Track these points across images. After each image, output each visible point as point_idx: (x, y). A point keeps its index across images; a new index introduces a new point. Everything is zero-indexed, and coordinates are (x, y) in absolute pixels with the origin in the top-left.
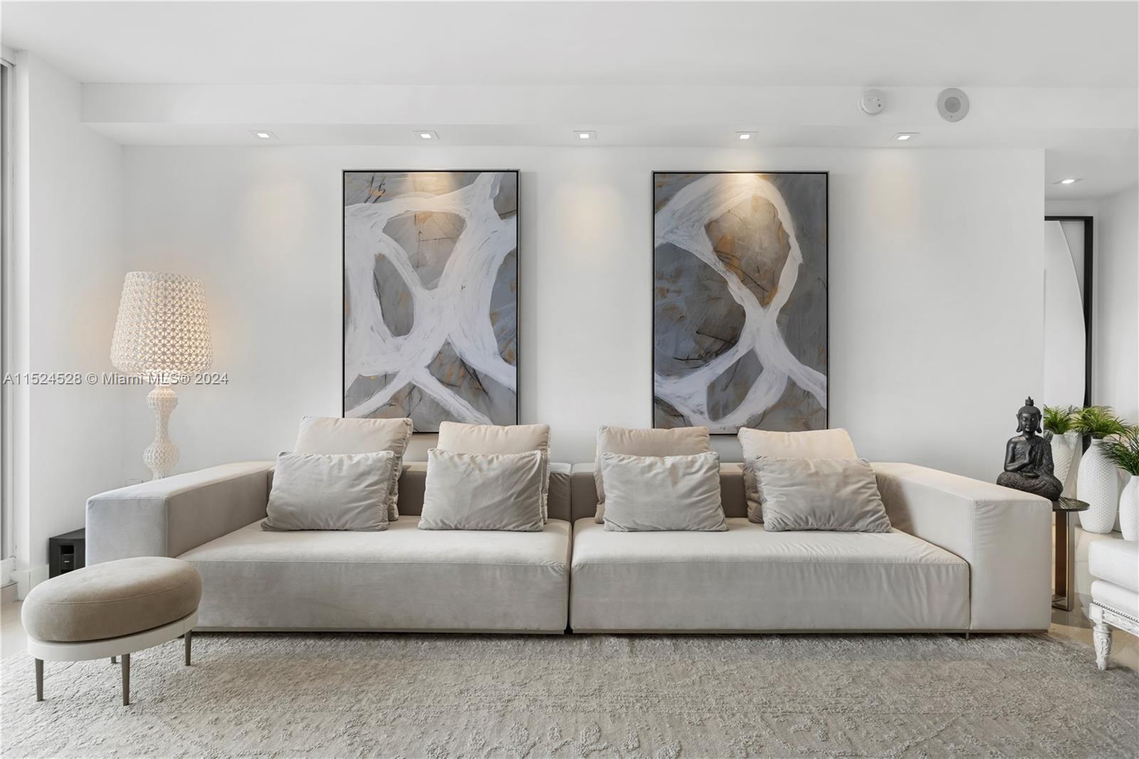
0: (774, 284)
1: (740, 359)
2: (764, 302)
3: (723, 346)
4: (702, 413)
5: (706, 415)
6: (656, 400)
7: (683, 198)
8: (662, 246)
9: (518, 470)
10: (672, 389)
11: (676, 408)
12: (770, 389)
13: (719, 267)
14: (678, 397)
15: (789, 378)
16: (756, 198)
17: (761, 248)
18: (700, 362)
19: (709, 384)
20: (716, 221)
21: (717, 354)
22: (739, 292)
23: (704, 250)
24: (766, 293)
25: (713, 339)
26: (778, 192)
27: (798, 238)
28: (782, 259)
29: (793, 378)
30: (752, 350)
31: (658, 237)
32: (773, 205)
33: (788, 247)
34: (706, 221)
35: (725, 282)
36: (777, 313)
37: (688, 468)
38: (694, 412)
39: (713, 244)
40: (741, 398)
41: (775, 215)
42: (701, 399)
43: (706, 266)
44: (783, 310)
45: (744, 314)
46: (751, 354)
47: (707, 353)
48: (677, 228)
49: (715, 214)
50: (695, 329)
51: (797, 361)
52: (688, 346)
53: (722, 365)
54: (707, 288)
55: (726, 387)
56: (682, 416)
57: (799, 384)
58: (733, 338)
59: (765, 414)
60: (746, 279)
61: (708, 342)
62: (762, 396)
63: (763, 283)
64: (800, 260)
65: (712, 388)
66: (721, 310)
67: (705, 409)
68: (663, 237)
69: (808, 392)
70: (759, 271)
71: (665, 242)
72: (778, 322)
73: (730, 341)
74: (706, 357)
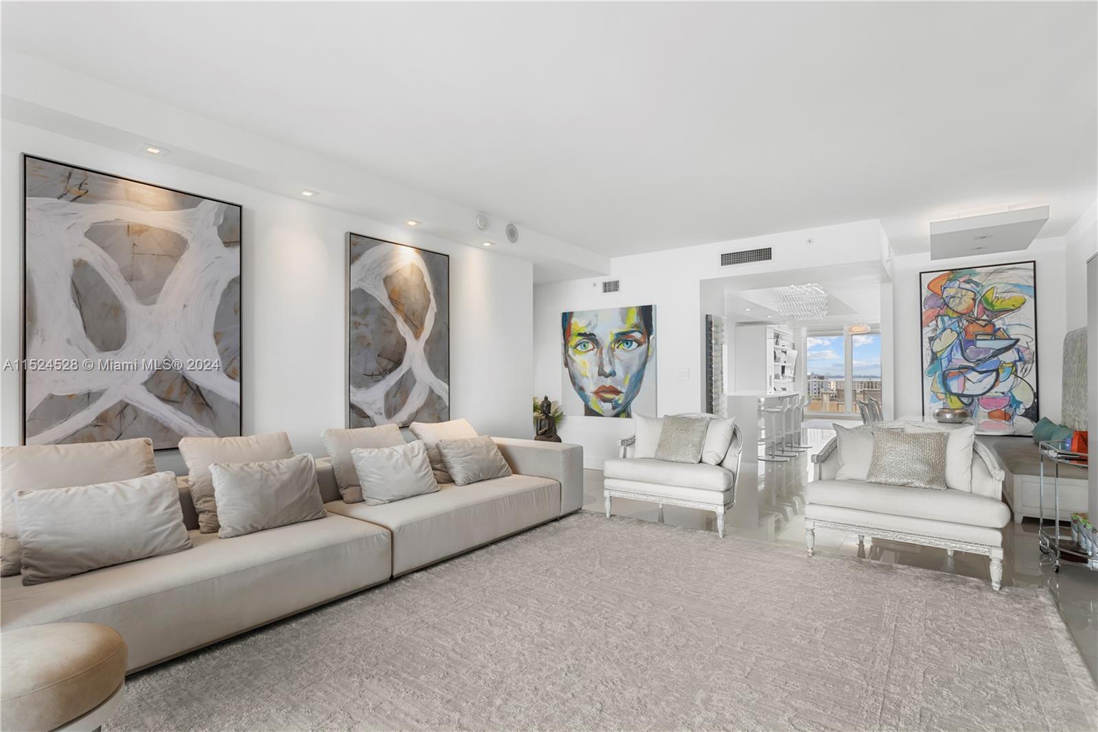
0: (422, 324)
1: (403, 374)
2: (417, 336)
3: (394, 365)
4: (381, 414)
5: (384, 415)
6: (352, 407)
7: (370, 256)
8: (356, 290)
10: (360, 397)
11: (366, 412)
12: (420, 395)
13: (391, 309)
14: (366, 403)
15: (430, 387)
16: (412, 265)
17: (415, 299)
18: (380, 377)
19: (385, 393)
20: (390, 277)
21: (391, 371)
22: (404, 329)
23: (382, 297)
24: (418, 330)
25: (388, 361)
26: (425, 263)
27: (434, 295)
28: (426, 308)
29: (433, 388)
30: (410, 368)
31: (353, 283)
32: (421, 271)
33: (429, 301)
34: (384, 276)
35: (394, 321)
36: (424, 344)
38: (376, 413)
39: (388, 293)
40: (404, 402)
41: (423, 279)
42: (380, 404)
43: (383, 308)
44: (426, 342)
45: (405, 344)
46: (410, 371)
47: (384, 371)
48: (366, 278)
49: (390, 272)
50: (377, 353)
51: (433, 376)
52: (372, 366)
53: (393, 378)
54: (384, 324)
55: (396, 395)
56: (369, 417)
57: (436, 391)
58: (399, 361)
59: (418, 412)
60: (407, 320)
61: (385, 362)
62: (416, 400)
63: (417, 323)
64: (435, 310)
65: (387, 395)
66: (393, 340)
67: (383, 410)
68: (357, 283)
69: (439, 396)
70: (414, 315)
71: (357, 287)
72: (424, 350)
73: (398, 363)
74: (385, 373)
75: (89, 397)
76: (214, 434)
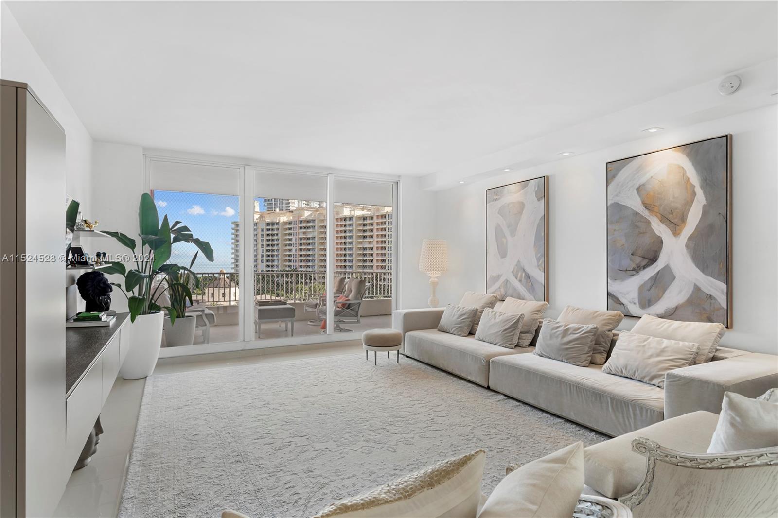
0: (683, 219)
1: (659, 271)
2: (676, 233)
3: (648, 263)
4: (635, 303)
5: (638, 305)
6: (608, 294)
7: (624, 174)
8: (612, 205)
9: (507, 320)
10: (617, 288)
11: (620, 299)
12: (680, 291)
13: (645, 213)
14: (621, 293)
15: (695, 285)
16: (670, 165)
17: (674, 197)
18: (634, 272)
19: (639, 285)
20: (643, 185)
21: (644, 267)
22: (659, 228)
23: (634, 203)
24: (678, 228)
25: (642, 258)
26: (687, 158)
27: (702, 187)
28: (689, 203)
29: (698, 284)
30: (667, 265)
31: (609, 200)
32: (683, 167)
33: (694, 194)
34: (637, 186)
35: (649, 223)
36: (686, 240)
37: (575, 330)
38: (630, 302)
39: (641, 200)
40: (660, 296)
41: (684, 174)
42: (634, 295)
43: (637, 214)
44: (690, 238)
45: (662, 242)
46: (667, 268)
47: (638, 267)
48: (620, 193)
49: (643, 180)
50: (632, 252)
51: (701, 273)
52: (627, 263)
53: (647, 274)
54: (637, 227)
55: (650, 288)
56: (623, 304)
57: (703, 289)
58: (654, 258)
59: (677, 308)
60: (664, 219)
61: (638, 260)
62: (674, 296)
63: (675, 221)
64: (704, 202)
65: (641, 289)
66: (646, 240)
67: (637, 301)
68: (612, 200)
69: (711, 296)
70: (672, 213)
71: (613, 202)
72: (687, 246)
73: (653, 260)
74: (637, 269)
75: (499, 277)
76: (534, 299)
